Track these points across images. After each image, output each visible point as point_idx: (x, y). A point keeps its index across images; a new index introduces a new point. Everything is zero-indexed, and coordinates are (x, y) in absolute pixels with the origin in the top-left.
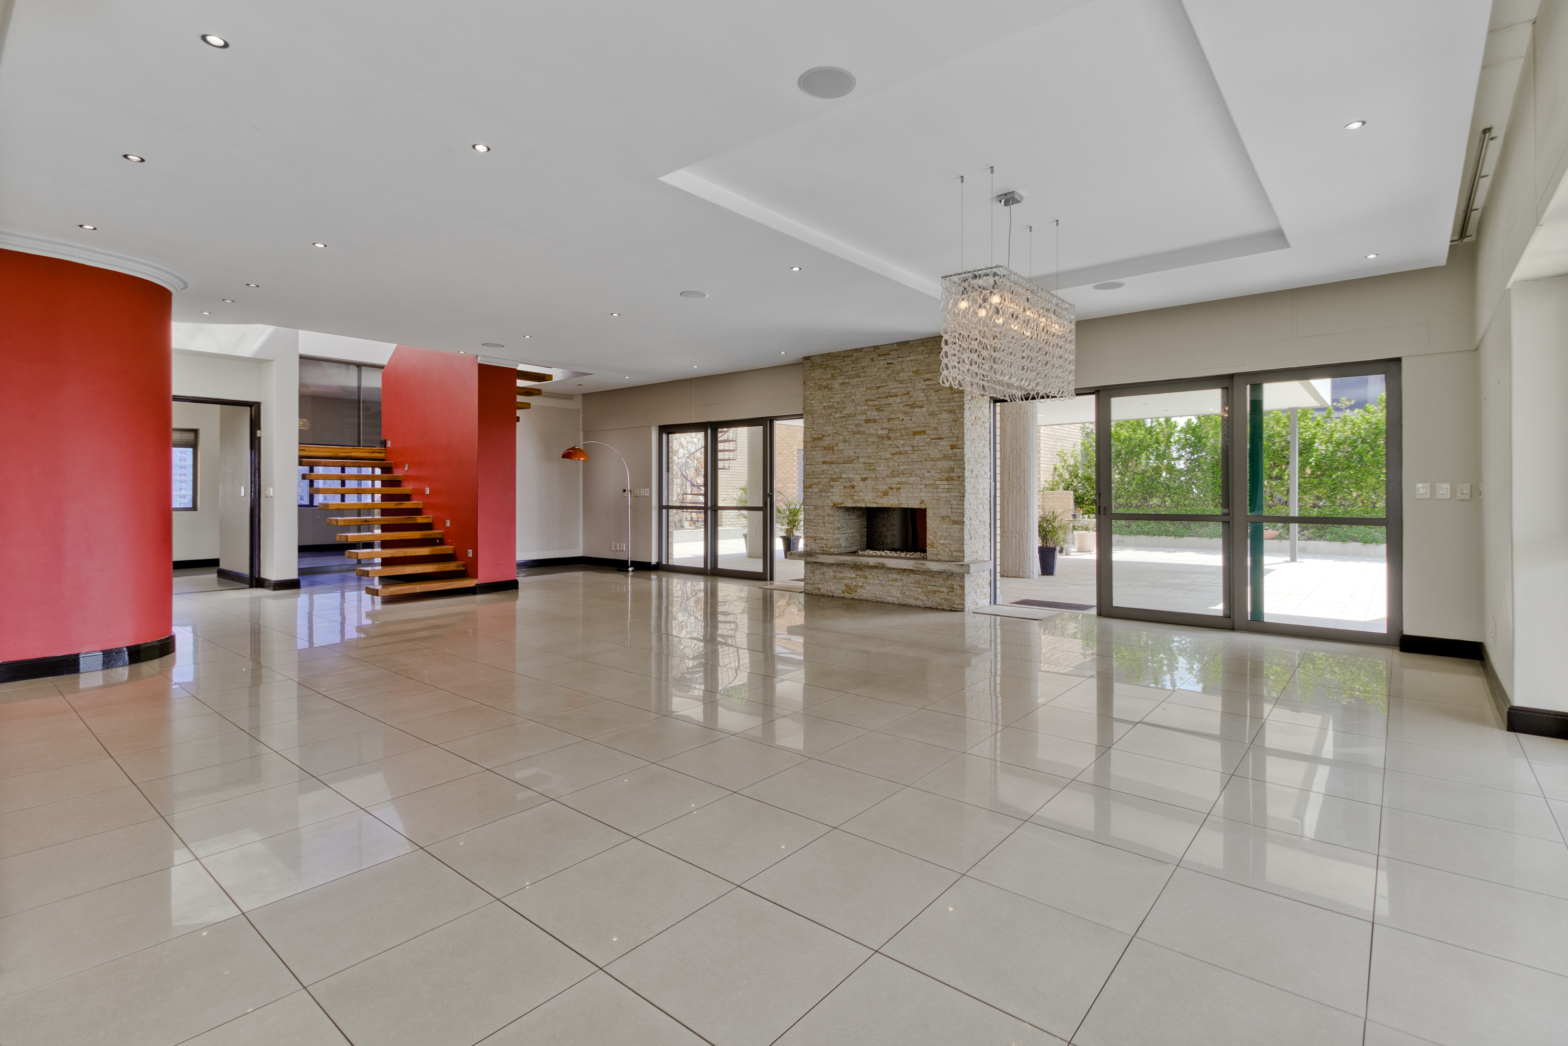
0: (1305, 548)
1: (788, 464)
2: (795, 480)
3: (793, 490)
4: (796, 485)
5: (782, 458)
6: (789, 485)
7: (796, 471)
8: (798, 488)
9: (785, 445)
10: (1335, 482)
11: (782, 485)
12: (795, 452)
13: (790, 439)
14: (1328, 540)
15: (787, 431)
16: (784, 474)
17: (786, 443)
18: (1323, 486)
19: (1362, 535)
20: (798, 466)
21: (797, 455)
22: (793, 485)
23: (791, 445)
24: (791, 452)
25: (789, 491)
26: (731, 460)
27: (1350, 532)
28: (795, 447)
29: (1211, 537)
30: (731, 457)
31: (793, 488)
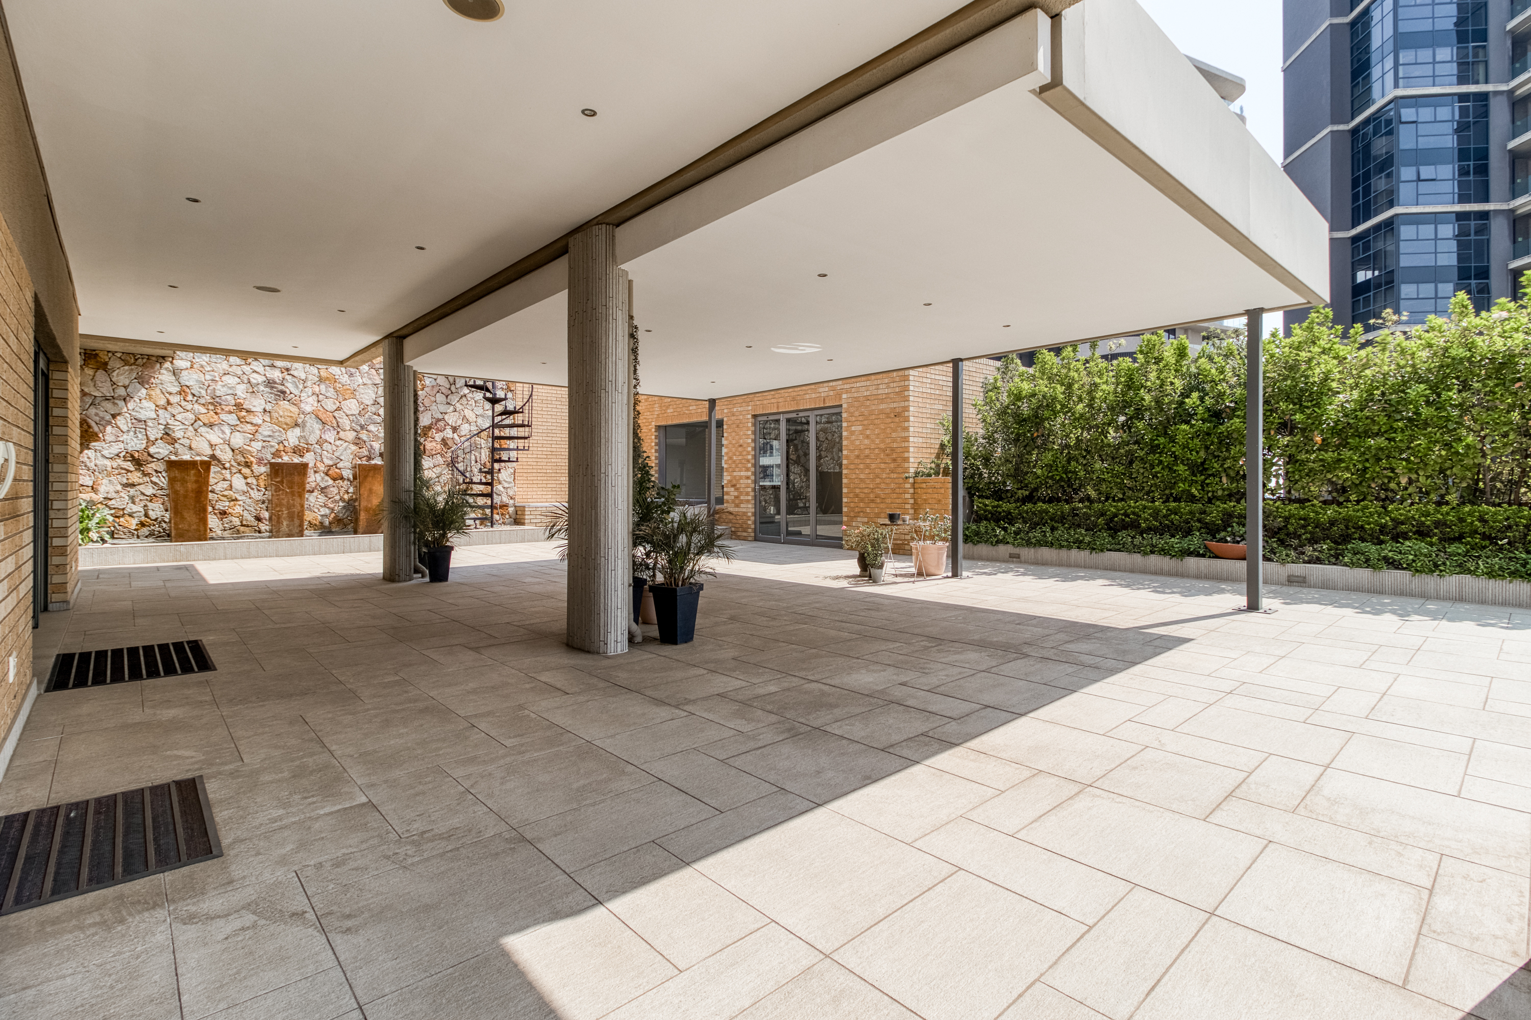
0: (1305, 578)
10: (1367, 457)
12: (654, 430)
14: (1346, 565)
18: (1343, 465)
19: (1411, 557)
26: (521, 450)
27: (1390, 551)
29: (1145, 554)
30: (521, 447)
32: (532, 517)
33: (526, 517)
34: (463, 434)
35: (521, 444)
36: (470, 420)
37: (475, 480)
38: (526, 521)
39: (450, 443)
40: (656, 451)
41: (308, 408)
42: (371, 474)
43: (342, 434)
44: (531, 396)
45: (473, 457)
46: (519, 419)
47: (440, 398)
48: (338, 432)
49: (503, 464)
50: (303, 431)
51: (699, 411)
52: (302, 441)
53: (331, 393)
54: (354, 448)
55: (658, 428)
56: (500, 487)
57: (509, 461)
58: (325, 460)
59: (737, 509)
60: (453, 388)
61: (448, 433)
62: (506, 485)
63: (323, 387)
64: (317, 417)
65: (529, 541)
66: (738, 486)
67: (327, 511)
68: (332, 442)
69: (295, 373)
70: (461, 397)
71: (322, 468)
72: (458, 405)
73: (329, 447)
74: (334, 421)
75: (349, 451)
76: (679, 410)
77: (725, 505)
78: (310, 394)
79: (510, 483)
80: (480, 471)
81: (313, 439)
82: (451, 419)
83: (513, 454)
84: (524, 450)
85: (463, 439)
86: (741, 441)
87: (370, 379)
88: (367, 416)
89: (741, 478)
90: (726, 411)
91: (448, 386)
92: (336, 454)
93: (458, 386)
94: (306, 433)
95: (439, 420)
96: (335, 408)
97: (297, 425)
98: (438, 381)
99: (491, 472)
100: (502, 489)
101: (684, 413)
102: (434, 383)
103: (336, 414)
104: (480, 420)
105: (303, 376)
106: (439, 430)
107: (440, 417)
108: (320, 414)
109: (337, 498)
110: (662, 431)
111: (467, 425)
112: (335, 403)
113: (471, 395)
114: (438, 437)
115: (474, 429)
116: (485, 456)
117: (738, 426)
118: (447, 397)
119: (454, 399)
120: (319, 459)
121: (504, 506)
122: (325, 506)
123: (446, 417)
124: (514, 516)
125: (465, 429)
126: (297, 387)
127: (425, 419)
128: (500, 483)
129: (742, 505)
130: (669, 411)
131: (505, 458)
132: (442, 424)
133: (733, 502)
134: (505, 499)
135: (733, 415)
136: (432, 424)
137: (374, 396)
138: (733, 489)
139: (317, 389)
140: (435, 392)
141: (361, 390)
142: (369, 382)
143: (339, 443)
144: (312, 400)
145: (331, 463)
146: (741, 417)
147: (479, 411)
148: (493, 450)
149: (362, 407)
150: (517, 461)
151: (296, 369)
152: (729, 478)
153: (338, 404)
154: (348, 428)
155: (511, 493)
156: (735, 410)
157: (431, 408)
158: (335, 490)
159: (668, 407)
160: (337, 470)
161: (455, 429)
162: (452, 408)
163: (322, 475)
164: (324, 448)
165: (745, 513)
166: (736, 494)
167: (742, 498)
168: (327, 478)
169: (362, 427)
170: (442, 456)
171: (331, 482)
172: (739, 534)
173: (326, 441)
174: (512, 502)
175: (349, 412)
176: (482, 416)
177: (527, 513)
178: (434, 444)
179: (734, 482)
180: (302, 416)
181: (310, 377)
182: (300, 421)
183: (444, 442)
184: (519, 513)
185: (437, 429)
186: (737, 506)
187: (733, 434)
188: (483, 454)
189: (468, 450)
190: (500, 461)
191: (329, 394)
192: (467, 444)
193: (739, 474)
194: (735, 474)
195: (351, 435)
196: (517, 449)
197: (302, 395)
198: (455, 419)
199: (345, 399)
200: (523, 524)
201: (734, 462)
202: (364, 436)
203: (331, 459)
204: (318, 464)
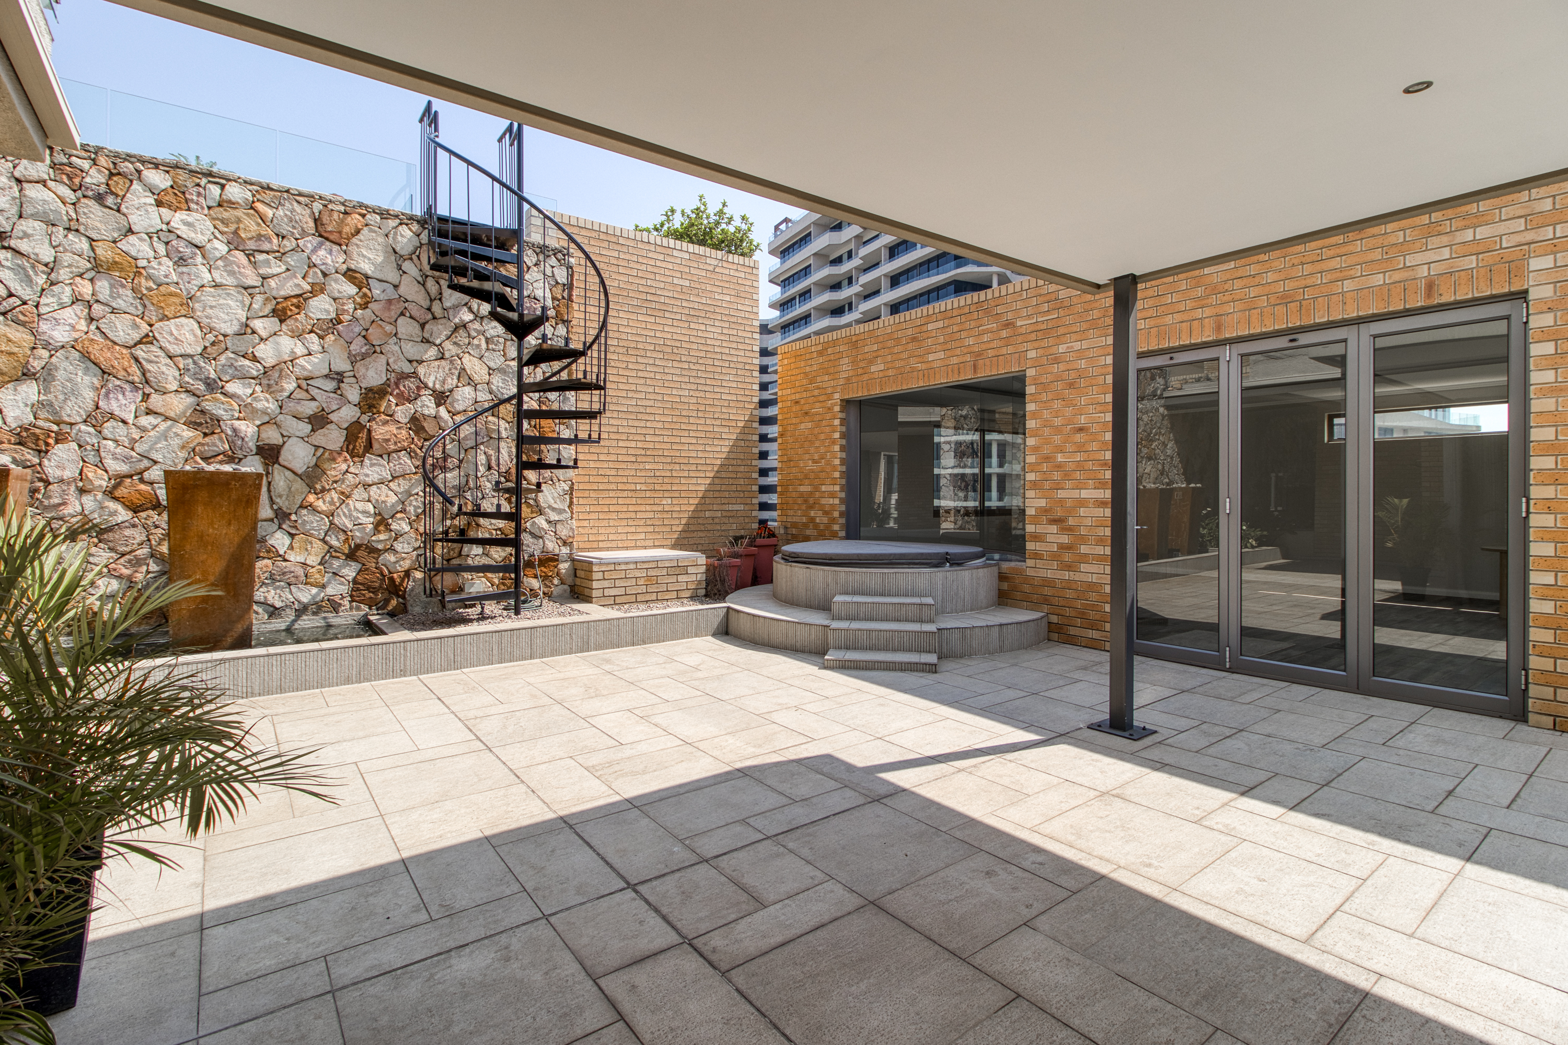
1: (822, 437)
2: (837, 475)
3: (831, 501)
4: (837, 488)
5: (809, 425)
6: (824, 488)
7: (839, 455)
8: (843, 495)
9: (816, 392)
11: (809, 489)
12: (837, 408)
13: (826, 378)
15: (821, 360)
16: (814, 461)
17: (818, 388)
20: (844, 442)
21: (840, 415)
22: (830, 488)
23: (829, 391)
24: (829, 409)
25: (823, 501)
26: (583, 441)
28: (837, 396)
30: (583, 435)
31: (832, 495)
32: (606, 584)
33: (595, 585)
34: (459, 407)
35: (583, 427)
36: (476, 378)
37: (488, 506)
38: (595, 594)
39: (430, 427)
40: (843, 448)
41: (60, 335)
42: (203, 495)
43: (156, 401)
44: (603, 326)
45: (482, 459)
46: (578, 370)
47: (406, 327)
48: (146, 397)
49: (547, 473)
50: (47, 391)
51: (955, 360)
52: (43, 414)
53: (126, 299)
54: (188, 433)
55: (847, 404)
56: (541, 521)
57: (558, 466)
58: (109, 463)
59: (1066, 575)
60: (436, 308)
61: (427, 405)
62: (554, 516)
63: (103, 285)
64: (86, 356)
65: (599, 647)
66: (1071, 521)
67: (115, 585)
68: (130, 418)
69: (23, 246)
70: (456, 329)
71: (101, 481)
72: (448, 345)
73: (121, 430)
74: (134, 369)
75: (176, 442)
76: (898, 364)
77: (1030, 563)
78: (66, 299)
79: (560, 511)
80: (497, 487)
81: (73, 411)
82: (432, 375)
83: (568, 452)
84: (589, 440)
85: (458, 418)
86: (1083, 419)
87: (232, 273)
88: (223, 359)
89: (1082, 503)
90: (1032, 354)
91: (426, 304)
92: (139, 448)
93: (447, 304)
94: (56, 395)
95: (403, 376)
96: (136, 336)
97: (27, 375)
98: (402, 290)
99: (517, 492)
100: (545, 525)
101: (913, 370)
102: (391, 293)
103: (139, 352)
104: (497, 381)
105: (47, 254)
106: (404, 399)
107: (408, 369)
108: (95, 352)
109: (143, 552)
110: (854, 411)
111: (468, 389)
112: (136, 326)
113: (477, 325)
114: (403, 413)
115: (484, 396)
116: (507, 454)
117: (1071, 385)
118: (423, 326)
119: (440, 332)
120: (91, 457)
121: (550, 560)
122: (111, 574)
123: (421, 370)
124: (569, 581)
125: (464, 397)
126: (29, 281)
127: (371, 373)
128: (541, 512)
129: (1084, 568)
130: (873, 369)
131: (551, 459)
132: (411, 384)
133: (1054, 557)
134: (551, 545)
135: (1057, 361)
136: (387, 383)
137: (242, 315)
138: (1054, 528)
139: (86, 289)
140: (394, 314)
141: (208, 297)
142: (229, 281)
143: (145, 421)
144: (73, 316)
145: (124, 468)
146: (1083, 364)
147: (496, 361)
148: (521, 440)
149: (211, 338)
150: (575, 466)
151: (26, 235)
152: (1042, 503)
153: (145, 328)
154: (174, 386)
155: (564, 532)
156: (1062, 348)
157: (385, 349)
158: (138, 535)
159: (871, 362)
160: (143, 487)
161: (441, 398)
162: (432, 352)
163: (100, 496)
164: (106, 432)
165: (1092, 586)
166: (1065, 539)
167: (1084, 549)
168: (112, 505)
169: (211, 385)
170: (411, 454)
171: (123, 515)
172: (1072, 631)
173: (112, 416)
174: (565, 550)
175: (174, 349)
176: (500, 370)
177: (595, 576)
178: (392, 428)
179: (1059, 513)
180: (45, 354)
181: (67, 258)
182: (36, 365)
183: (416, 423)
184: (579, 573)
185: (398, 396)
186: (1069, 567)
187: (1057, 405)
188: (504, 452)
189: (471, 443)
190: (539, 465)
191: (119, 303)
192: (467, 430)
193: (1075, 494)
194: (1061, 494)
195: (180, 404)
196: (576, 440)
197: (43, 300)
198: (441, 375)
199: (164, 318)
200: (587, 599)
201: (1059, 466)
202: (216, 406)
203: (126, 459)
204: (90, 473)
